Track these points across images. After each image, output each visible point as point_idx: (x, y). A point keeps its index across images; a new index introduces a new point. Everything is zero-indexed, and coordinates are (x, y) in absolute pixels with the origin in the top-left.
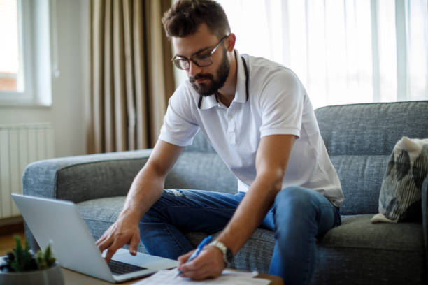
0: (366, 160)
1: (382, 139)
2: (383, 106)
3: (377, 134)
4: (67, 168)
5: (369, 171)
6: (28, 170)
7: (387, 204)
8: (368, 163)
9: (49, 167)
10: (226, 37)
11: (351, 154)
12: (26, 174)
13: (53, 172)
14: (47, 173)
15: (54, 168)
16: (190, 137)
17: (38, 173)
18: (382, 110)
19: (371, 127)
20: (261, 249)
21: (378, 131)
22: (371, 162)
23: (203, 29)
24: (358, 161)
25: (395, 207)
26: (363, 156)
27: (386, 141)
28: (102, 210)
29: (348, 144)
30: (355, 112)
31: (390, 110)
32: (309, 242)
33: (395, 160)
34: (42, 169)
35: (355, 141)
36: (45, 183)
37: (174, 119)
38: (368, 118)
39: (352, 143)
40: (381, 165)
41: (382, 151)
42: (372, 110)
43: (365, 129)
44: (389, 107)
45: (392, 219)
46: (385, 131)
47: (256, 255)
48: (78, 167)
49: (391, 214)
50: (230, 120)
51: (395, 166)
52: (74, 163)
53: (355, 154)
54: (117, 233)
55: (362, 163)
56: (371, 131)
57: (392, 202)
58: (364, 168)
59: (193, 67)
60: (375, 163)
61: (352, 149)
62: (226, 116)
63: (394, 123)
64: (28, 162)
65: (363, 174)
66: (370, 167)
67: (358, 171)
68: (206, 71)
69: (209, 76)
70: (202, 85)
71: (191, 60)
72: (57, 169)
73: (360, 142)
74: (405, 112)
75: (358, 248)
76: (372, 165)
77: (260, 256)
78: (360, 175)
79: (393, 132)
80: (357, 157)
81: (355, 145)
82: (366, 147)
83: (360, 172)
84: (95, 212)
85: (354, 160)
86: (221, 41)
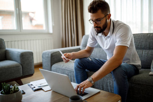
0: (143, 51)
1: (148, 45)
2: (148, 34)
4: (54, 53)
5: (144, 55)
8: (144, 52)
9: (49, 53)
10: (108, 15)
11: (138, 49)
12: (43, 54)
13: (50, 54)
14: (48, 54)
15: (50, 53)
17: (46, 54)
18: (148, 35)
21: (147, 42)
22: (145, 52)
23: (100, 11)
24: (140, 51)
26: (142, 50)
27: (150, 45)
28: (64, 65)
29: (137, 46)
31: (151, 35)
34: (47, 53)
35: (139, 45)
36: (48, 57)
38: (143, 38)
39: (138, 46)
40: (148, 53)
41: (148, 48)
42: (145, 36)
43: (142, 41)
44: (151, 34)
46: (150, 42)
48: (57, 53)
52: (56, 51)
53: (139, 49)
55: (142, 52)
56: (144, 42)
61: (138, 47)
65: (142, 56)
66: (144, 53)
67: (140, 54)
68: (99, 26)
69: (100, 27)
70: (97, 30)
71: (95, 21)
72: (51, 53)
73: (141, 45)
76: (145, 53)
78: (141, 56)
79: (152, 43)
81: (139, 47)
82: (143, 47)
83: (141, 55)
84: (62, 66)
85: (139, 51)
86: (105, 16)
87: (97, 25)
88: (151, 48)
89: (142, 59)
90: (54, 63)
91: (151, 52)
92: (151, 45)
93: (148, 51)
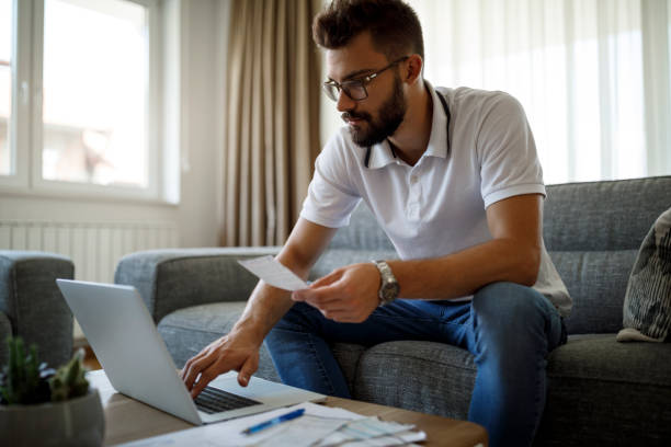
0: (582, 258)
1: (605, 229)
2: (605, 184)
3: (597, 221)
5: (588, 273)
6: (121, 263)
7: (644, 312)
8: (585, 261)
9: (148, 259)
10: (406, 59)
11: (559, 250)
12: (119, 269)
13: (153, 266)
14: (145, 267)
15: (155, 260)
16: (346, 214)
17: (134, 267)
18: (603, 189)
19: (589, 212)
20: (441, 377)
21: (600, 217)
22: (591, 260)
24: (570, 258)
25: (658, 317)
26: (578, 254)
27: (612, 231)
28: (215, 317)
29: (555, 237)
30: (564, 192)
31: (615, 189)
32: (538, 369)
33: (658, 242)
34: (139, 261)
35: (565, 232)
36: (142, 280)
37: (323, 187)
38: (583, 201)
39: (561, 234)
40: (606, 264)
41: (605, 245)
42: (588, 190)
43: (578, 215)
45: (653, 337)
46: (611, 216)
47: (432, 387)
48: (188, 262)
49: (653, 328)
50: (413, 184)
51: (657, 253)
53: (565, 249)
54: (224, 348)
55: (577, 261)
56: (589, 217)
57: (653, 310)
58: (579, 269)
59: (342, 97)
60: (597, 262)
61: (560, 242)
62: (408, 179)
63: (624, 206)
64: (123, 253)
65: (578, 277)
66: (589, 267)
67: (570, 271)
69: (365, 116)
71: (341, 86)
72: (160, 261)
73: (571, 233)
74: (638, 191)
75: (603, 381)
76: (592, 264)
77: (439, 387)
78: (575, 279)
79: (622, 219)
80: (568, 253)
81: (564, 238)
82: (582, 239)
83: (575, 274)
84: (205, 320)
85: (564, 258)
86: (394, 66)
87: (352, 106)
88: (619, 241)
89: (579, 291)
90: (170, 311)
91: (619, 262)
92: (617, 228)
93: (605, 254)
